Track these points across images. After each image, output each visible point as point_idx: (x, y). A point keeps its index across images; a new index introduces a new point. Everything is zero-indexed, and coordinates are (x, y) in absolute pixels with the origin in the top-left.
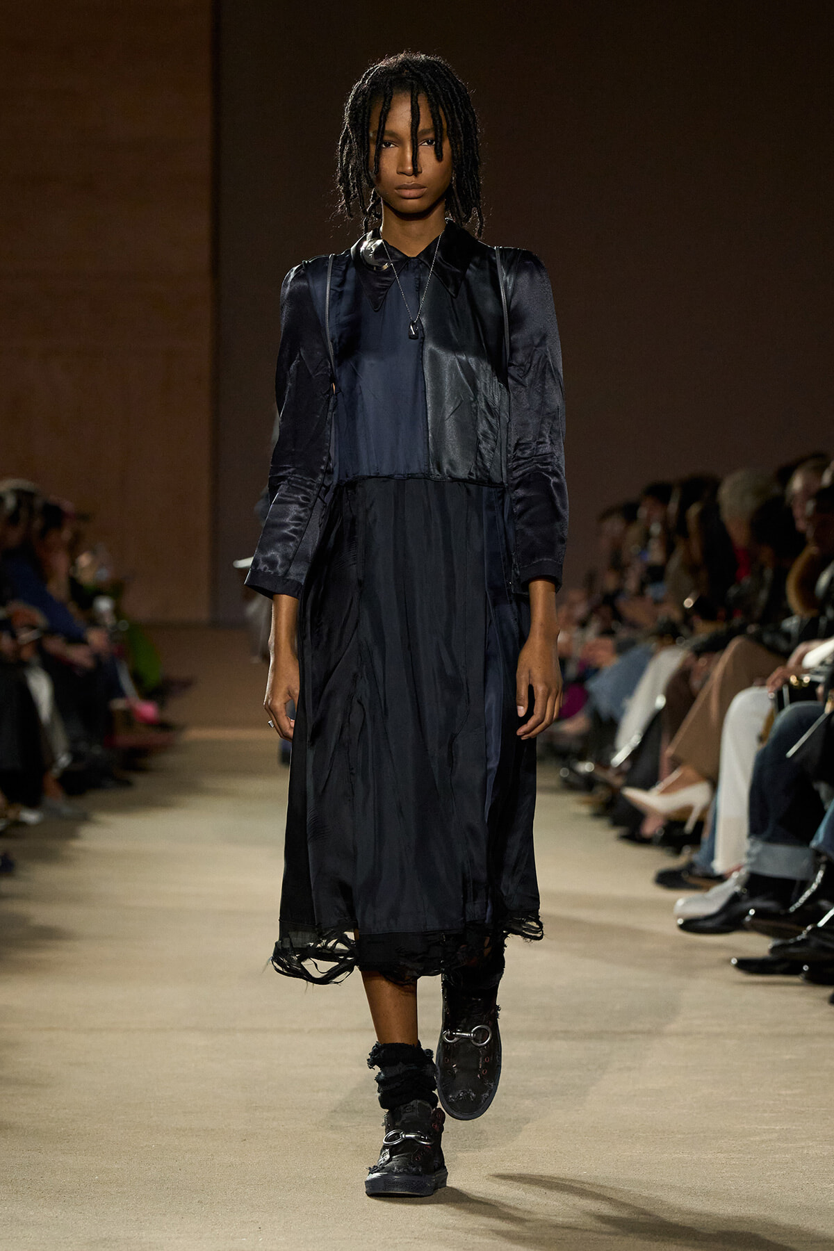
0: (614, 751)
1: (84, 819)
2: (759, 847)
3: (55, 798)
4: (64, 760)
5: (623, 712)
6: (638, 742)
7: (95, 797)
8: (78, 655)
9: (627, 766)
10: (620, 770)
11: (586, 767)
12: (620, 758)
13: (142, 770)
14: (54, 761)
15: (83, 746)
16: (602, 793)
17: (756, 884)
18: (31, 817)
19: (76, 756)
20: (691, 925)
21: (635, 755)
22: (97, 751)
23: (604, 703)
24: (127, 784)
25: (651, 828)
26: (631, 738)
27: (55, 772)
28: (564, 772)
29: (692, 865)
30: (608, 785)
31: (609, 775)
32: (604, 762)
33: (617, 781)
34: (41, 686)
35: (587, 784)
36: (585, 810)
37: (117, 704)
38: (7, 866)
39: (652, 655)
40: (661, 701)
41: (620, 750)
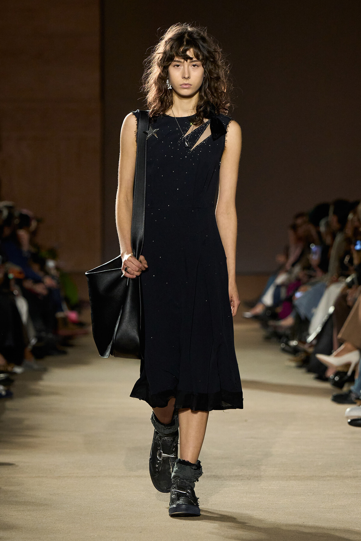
0: (308, 335)
1: (44, 370)
3: (30, 360)
4: (33, 341)
5: (312, 315)
6: (320, 330)
7: (49, 359)
8: (40, 289)
9: (314, 342)
10: (311, 344)
11: (294, 343)
12: (311, 338)
13: (71, 346)
14: (29, 342)
15: (43, 334)
16: (302, 356)
18: (18, 370)
19: (39, 339)
20: (354, 422)
21: (319, 337)
22: (50, 336)
23: (302, 311)
24: (64, 353)
25: (330, 374)
26: (316, 329)
27: (30, 347)
28: (283, 345)
29: (350, 392)
30: (305, 352)
31: (306, 347)
32: (303, 341)
33: (311, 350)
34: (22, 305)
35: (295, 351)
36: (293, 364)
37: (60, 315)
38: (9, 395)
39: (326, 287)
40: (331, 310)
41: (311, 335)
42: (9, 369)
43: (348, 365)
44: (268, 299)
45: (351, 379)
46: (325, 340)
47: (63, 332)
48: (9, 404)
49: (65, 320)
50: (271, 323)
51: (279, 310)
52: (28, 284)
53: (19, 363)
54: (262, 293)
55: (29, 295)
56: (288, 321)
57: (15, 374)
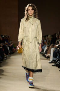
8: (10, 46)
11: (42, 53)
12: (44, 52)
18: (7, 56)
20: (49, 63)
21: (45, 52)
22: (12, 52)
23: (43, 49)
24: (13, 54)
25: (46, 57)
34: (8, 48)
36: (42, 55)
37: (13, 49)
38: (6, 59)
43: (49, 56)
47: (13, 51)
48: (6, 60)
49: (14, 50)
52: (9, 45)
55: (9, 46)
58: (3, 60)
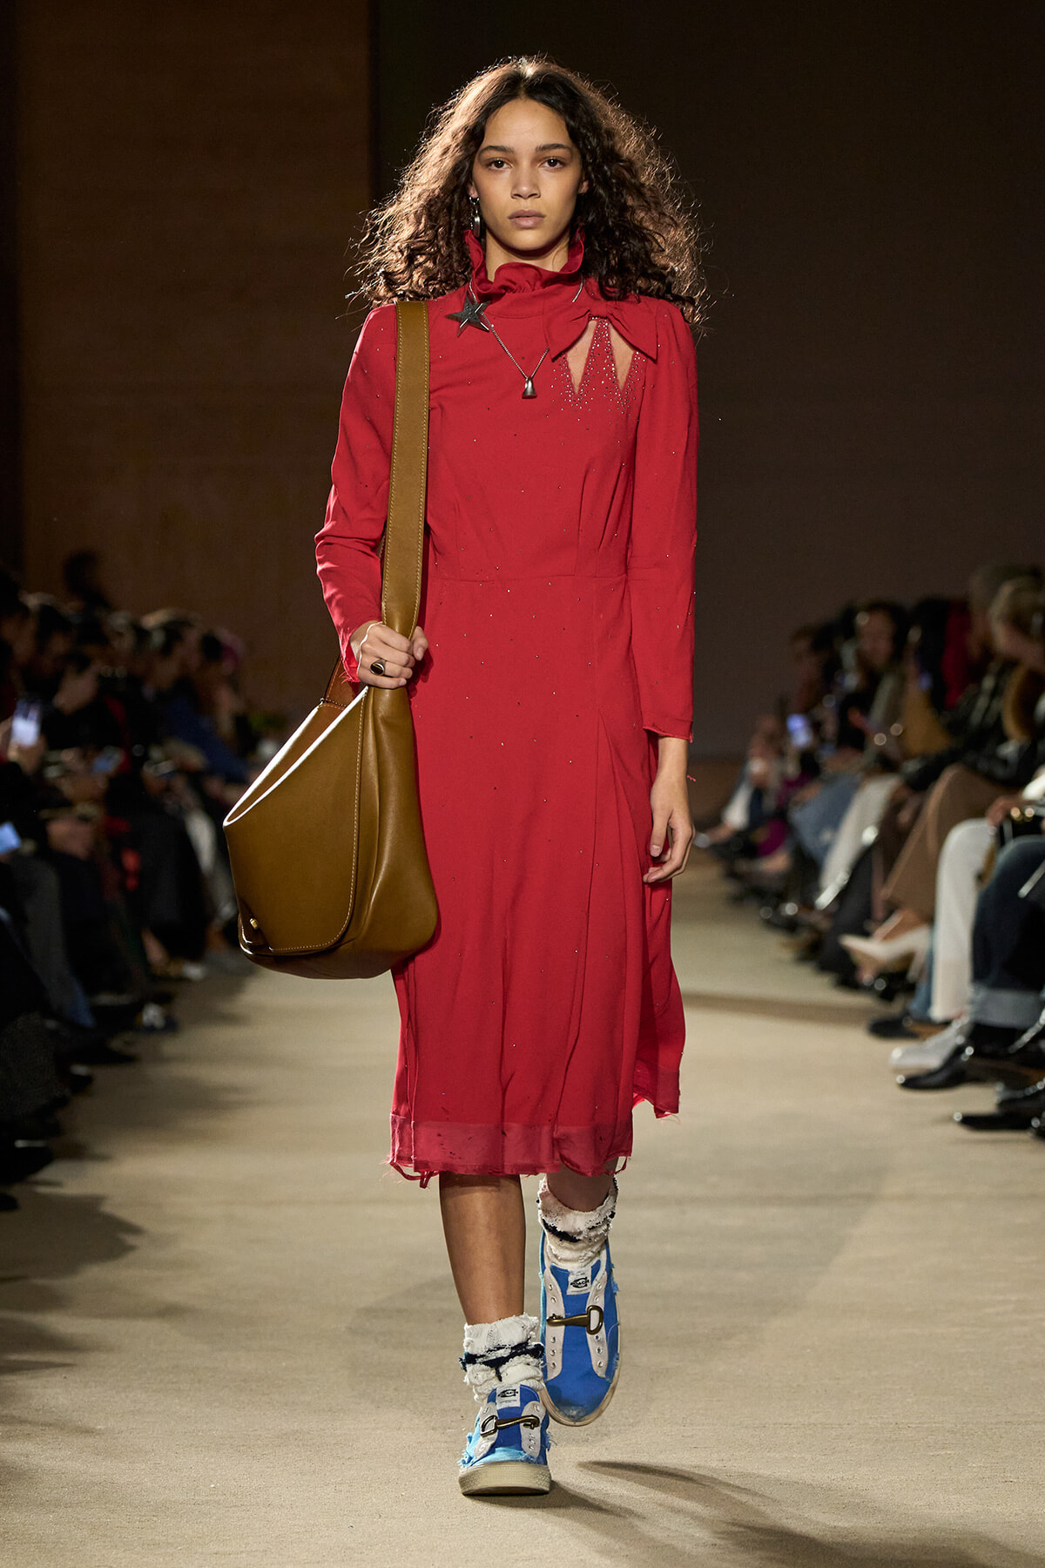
1: (250, 971)
2: (983, 994)
3: (220, 951)
4: (226, 909)
5: (827, 848)
10: (826, 912)
11: (790, 909)
12: (826, 898)
14: (214, 912)
16: (805, 936)
17: (980, 1033)
18: (194, 971)
20: (914, 1083)
25: (867, 976)
27: (217, 925)
28: (765, 912)
29: (906, 1013)
30: (813, 928)
31: (814, 918)
32: (808, 904)
33: (824, 925)
34: (202, 832)
35: (790, 926)
36: (787, 955)
38: (171, 1026)
39: (856, 787)
40: (870, 835)
41: (825, 889)
42: (173, 970)
44: (736, 815)
45: (911, 989)
46: (854, 903)
48: (170, 1046)
50: (743, 866)
51: (761, 836)
52: (215, 786)
53: (196, 956)
54: (726, 801)
55: (216, 809)
56: (777, 863)
57: (183, 980)
58: (116, 1044)
